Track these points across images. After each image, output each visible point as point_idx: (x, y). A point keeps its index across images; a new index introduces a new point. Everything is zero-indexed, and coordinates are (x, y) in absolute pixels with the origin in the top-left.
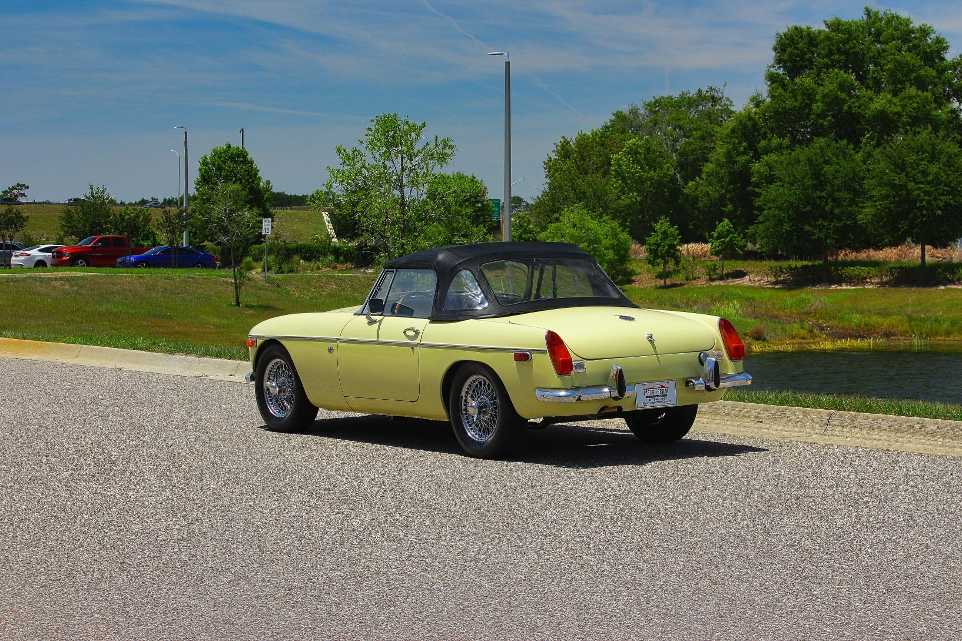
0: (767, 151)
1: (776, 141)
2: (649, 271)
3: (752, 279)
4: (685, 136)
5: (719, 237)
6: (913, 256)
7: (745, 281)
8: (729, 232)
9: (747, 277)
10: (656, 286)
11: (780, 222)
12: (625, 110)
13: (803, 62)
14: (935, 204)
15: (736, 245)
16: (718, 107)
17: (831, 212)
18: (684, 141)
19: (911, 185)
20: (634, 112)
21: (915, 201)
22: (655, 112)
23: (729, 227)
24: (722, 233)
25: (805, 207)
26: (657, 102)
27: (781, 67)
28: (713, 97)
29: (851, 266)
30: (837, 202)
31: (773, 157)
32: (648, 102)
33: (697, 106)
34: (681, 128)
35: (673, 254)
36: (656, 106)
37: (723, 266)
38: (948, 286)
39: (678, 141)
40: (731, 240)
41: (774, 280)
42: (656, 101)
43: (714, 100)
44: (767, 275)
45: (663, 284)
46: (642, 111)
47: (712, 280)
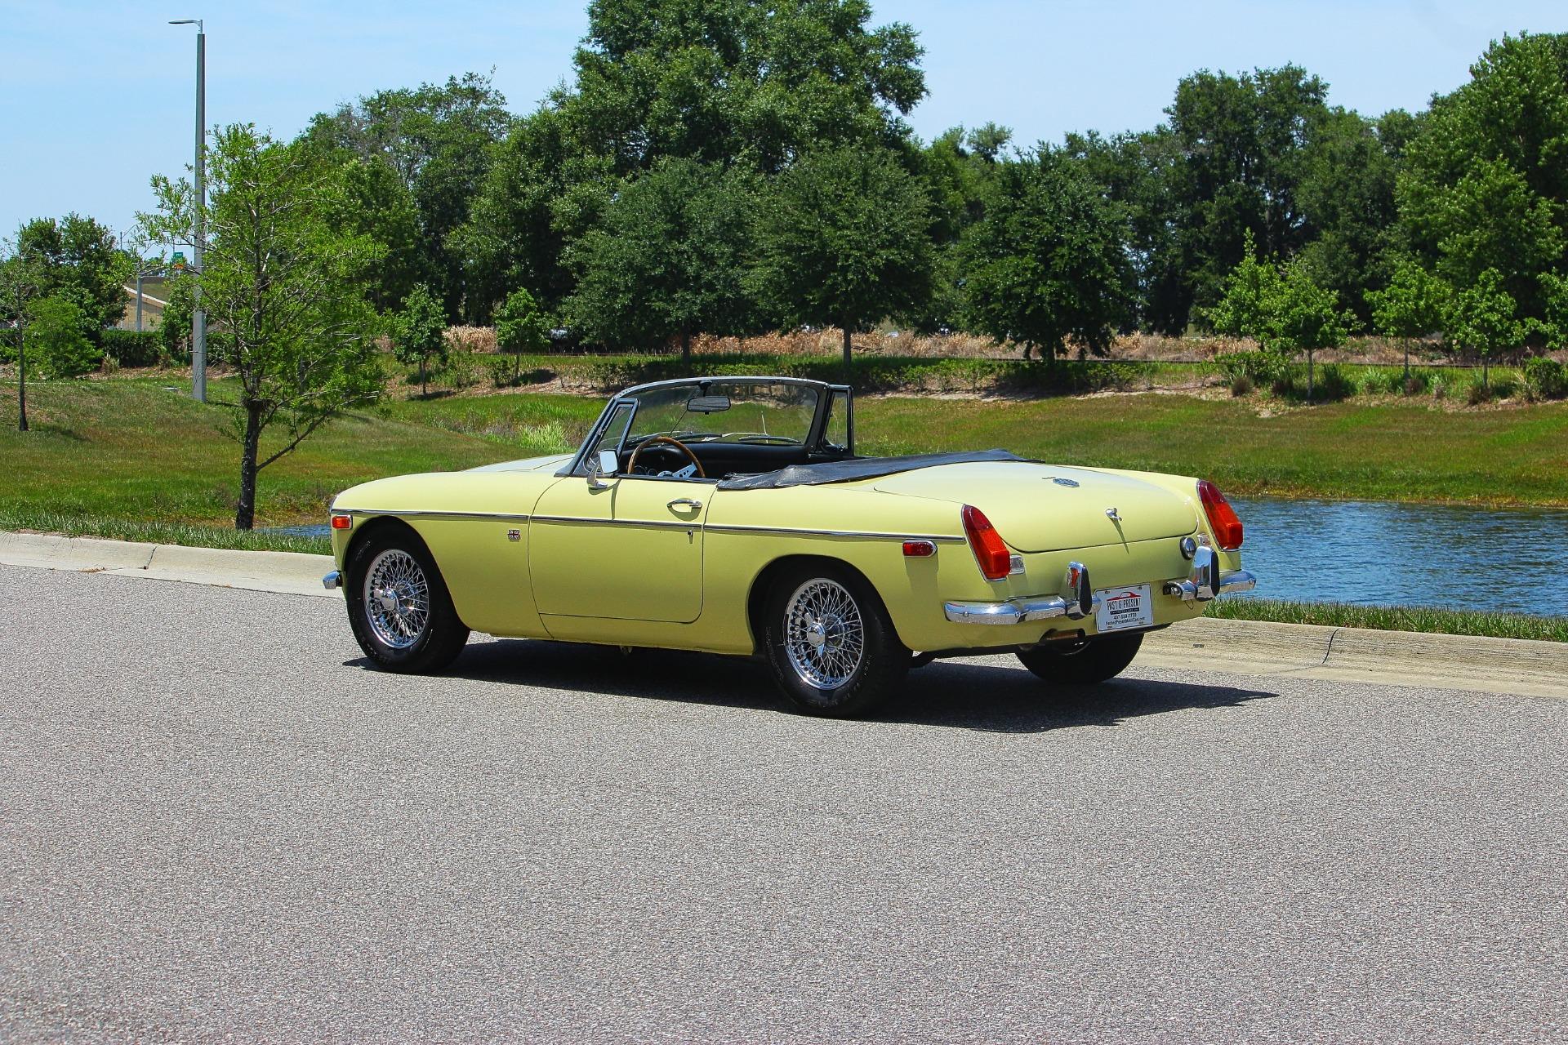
0: (578, 177)
1: (590, 160)
2: (397, 371)
3: (566, 385)
4: (428, 153)
5: (511, 317)
6: (817, 344)
7: (554, 387)
8: (527, 308)
9: (557, 382)
10: (409, 395)
11: (613, 292)
12: (332, 112)
13: (635, 32)
14: (868, 263)
15: (539, 330)
16: (482, 106)
17: (698, 277)
18: (425, 161)
19: (828, 231)
20: (346, 114)
21: (836, 258)
22: (381, 115)
23: (529, 301)
24: (516, 310)
25: (654, 269)
26: (384, 98)
27: (600, 42)
28: (473, 90)
29: (730, 364)
30: (708, 260)
31: (587, 189)
32: (368, 98)
33: (449, 104)
34: (422, 139)
35: (435, 344)
36: (384, 106)
37: (517, 364)
38: (889, 395)
39: (417, 162)
40: (532, 321)
41: (602, 385)
42: (381, 96)
43: (475, 95)
44: (591, 378)
45: (422, 393)
46: (358, 112)
47: (500, 386)
